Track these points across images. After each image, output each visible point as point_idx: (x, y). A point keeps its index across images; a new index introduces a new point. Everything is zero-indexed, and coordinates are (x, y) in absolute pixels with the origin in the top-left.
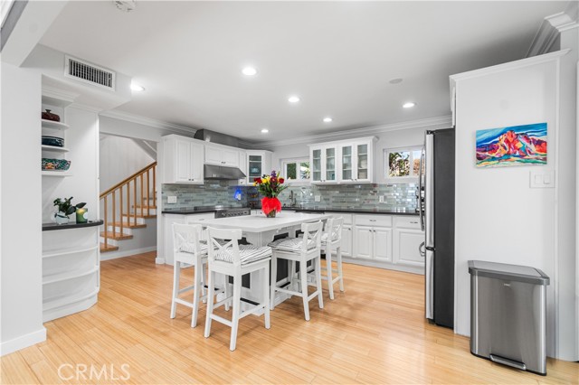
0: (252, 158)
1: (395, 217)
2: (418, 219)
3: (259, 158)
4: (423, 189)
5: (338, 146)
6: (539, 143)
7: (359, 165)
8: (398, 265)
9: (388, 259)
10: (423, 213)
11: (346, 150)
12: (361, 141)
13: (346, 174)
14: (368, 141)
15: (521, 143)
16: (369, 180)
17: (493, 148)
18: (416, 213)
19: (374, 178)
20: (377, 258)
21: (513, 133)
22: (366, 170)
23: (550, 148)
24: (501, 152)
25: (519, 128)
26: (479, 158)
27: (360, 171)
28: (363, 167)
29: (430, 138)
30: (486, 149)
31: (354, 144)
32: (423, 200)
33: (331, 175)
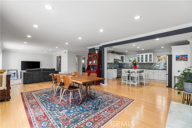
0: (121, 57)
1: (159, 70)
2: (165, 71)
3: (123, 57)
4: (166, 64)
5: (144, 55)
6: (186, 58)
7: (150, 59)
8: (160, 80)
9: (157, 79)
10: (166, 69)
11: (146, 56)
12: (150, 54)
13: (146, 61)
14: (152, 54)
15: (183, 58)
16: (152, 62)
17: (179, 58)
18: (164, 69)
19: (153, 61)
20: (155, 79)
21: (182, 56)
22: (151, 60)
23: (188, 59)
24: (180, 59)
25: (183, 55)
26: (176, 60)
27: (150, 60)
28: (151, 59)
29: (168, 56)
30: (178, 58)
31: (148, 54)
32: (166, 67)
33: (142, 61)
